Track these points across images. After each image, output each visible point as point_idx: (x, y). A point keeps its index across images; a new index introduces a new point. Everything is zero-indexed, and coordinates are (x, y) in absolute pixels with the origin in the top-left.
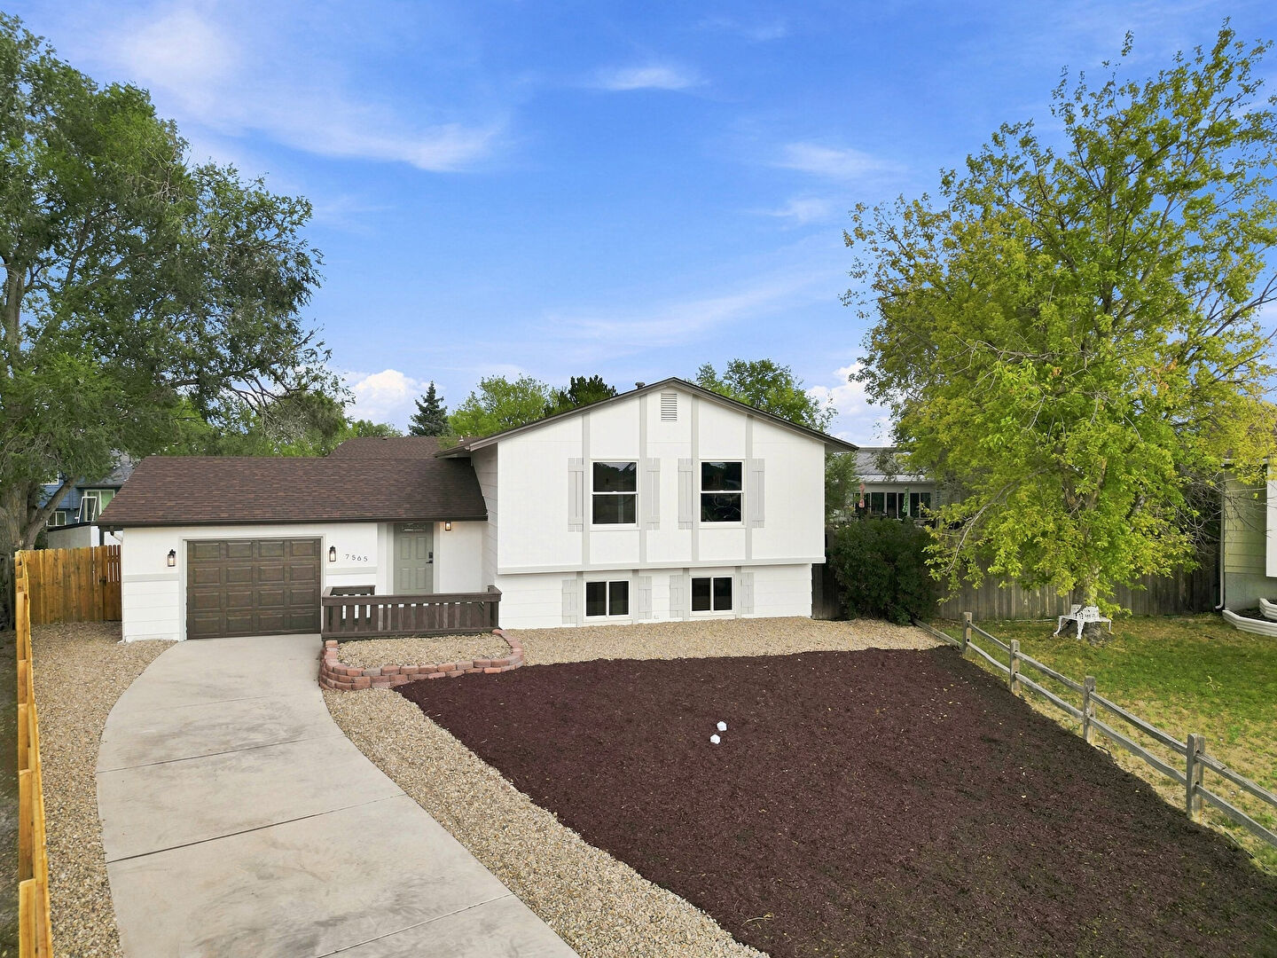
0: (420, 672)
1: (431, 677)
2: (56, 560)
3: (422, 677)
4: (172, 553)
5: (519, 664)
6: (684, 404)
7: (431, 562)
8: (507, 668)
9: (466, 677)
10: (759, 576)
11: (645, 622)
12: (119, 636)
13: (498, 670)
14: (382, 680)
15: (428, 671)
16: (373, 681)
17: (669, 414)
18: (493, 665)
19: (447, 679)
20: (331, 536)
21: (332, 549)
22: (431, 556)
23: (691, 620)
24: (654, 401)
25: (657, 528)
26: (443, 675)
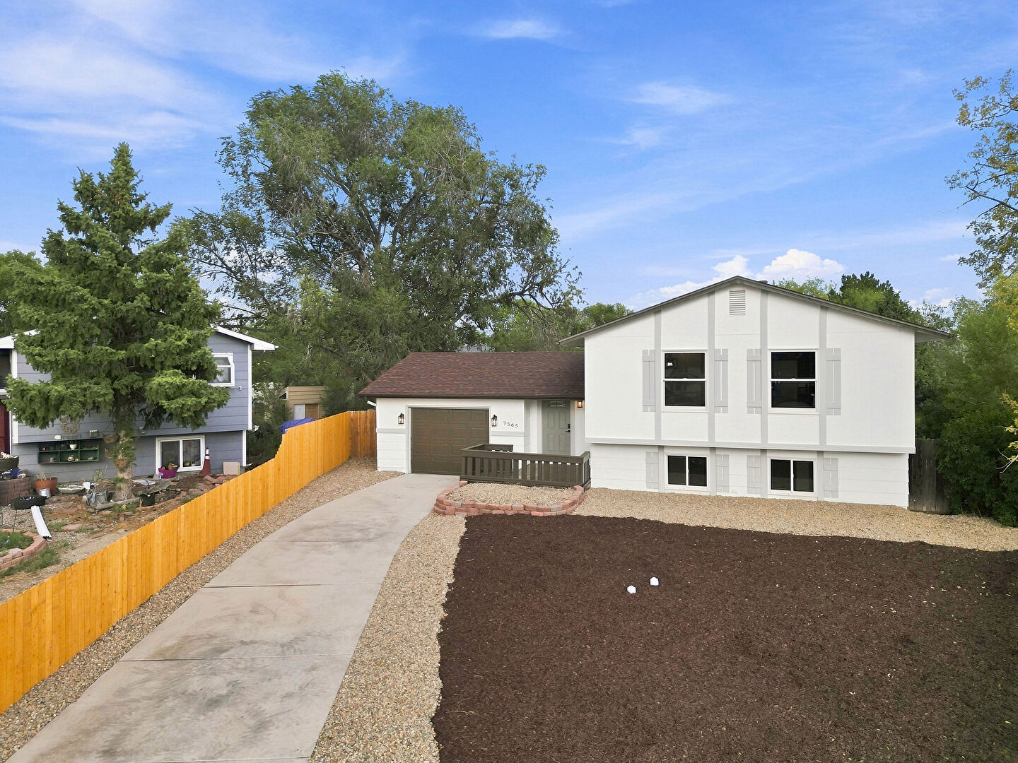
0: (487, 507)
1: (494, 512)
2: (366, 418)
3: (487, 511)
4: (402, 416)
5: (561, 512)
6: (752, 300)
7: (569, 431)
8: (548, 514)
9: (518, 517)
10: (843, 461)
11: (724, 494)
12: (376, 468)
13: (541, 514)
14: (461, 511)
15: (492, 508)
16: (456, 510)
17: (736, 310)
18: (538, 510)
19: (505, 516)
20: (495, 408)
21: (495, 417)
22: (569, 427)
23: (770, 497)
24: (723, 298)
25: (725, 412)
26: (502, 512)
